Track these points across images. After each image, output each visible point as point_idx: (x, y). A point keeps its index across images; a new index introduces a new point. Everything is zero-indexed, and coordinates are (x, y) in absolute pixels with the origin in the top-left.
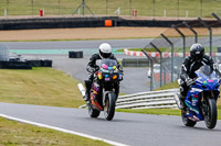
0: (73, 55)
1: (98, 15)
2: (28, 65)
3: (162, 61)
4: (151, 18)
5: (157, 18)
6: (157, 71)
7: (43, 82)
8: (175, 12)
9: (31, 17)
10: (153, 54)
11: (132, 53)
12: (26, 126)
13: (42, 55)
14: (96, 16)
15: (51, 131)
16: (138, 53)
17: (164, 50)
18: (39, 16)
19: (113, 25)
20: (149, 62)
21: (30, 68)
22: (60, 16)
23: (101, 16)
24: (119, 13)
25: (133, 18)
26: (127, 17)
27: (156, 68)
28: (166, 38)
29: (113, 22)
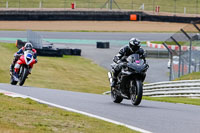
0: (100, 45)
1: (125, 10)
2: (59, 53)
3: (180, 53)
4: (172, 14)
5: (178, 15)
6: (176, 63)
7: (72, 69)
8: (194, 10)
9: (63, 9)
10: (173, 47)
11: (154, 45)
12: (56, 110)
13: (72, 44)
14: (123, 10)
15: (78, 116)
16: (159, 46)
17: (183, 44)
18: (71, 9)
19: (138, 20)
20: (169, 54)
21: (61, 56)
22: (90, 10)
23: (127, 10)
24: (143, 9)
25: (156, 14)
26: (150, 13)
27: (175, 60)
28: (185, 33)
29: (138, 16)
